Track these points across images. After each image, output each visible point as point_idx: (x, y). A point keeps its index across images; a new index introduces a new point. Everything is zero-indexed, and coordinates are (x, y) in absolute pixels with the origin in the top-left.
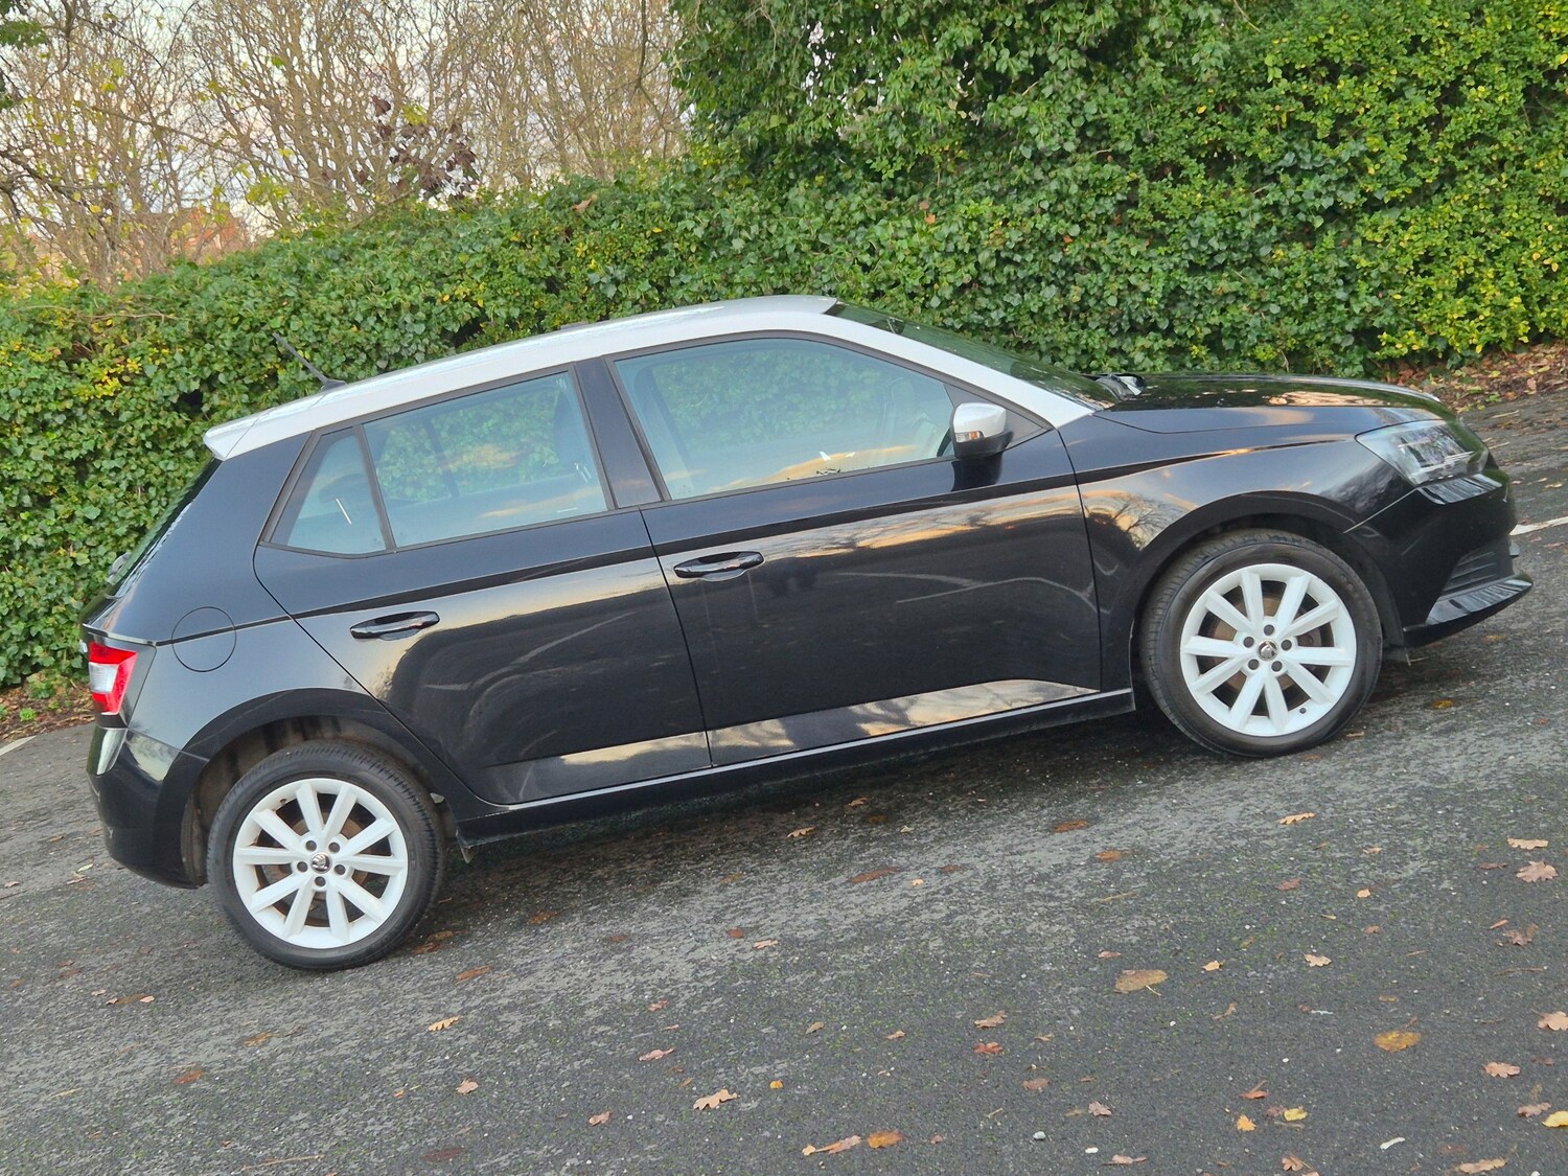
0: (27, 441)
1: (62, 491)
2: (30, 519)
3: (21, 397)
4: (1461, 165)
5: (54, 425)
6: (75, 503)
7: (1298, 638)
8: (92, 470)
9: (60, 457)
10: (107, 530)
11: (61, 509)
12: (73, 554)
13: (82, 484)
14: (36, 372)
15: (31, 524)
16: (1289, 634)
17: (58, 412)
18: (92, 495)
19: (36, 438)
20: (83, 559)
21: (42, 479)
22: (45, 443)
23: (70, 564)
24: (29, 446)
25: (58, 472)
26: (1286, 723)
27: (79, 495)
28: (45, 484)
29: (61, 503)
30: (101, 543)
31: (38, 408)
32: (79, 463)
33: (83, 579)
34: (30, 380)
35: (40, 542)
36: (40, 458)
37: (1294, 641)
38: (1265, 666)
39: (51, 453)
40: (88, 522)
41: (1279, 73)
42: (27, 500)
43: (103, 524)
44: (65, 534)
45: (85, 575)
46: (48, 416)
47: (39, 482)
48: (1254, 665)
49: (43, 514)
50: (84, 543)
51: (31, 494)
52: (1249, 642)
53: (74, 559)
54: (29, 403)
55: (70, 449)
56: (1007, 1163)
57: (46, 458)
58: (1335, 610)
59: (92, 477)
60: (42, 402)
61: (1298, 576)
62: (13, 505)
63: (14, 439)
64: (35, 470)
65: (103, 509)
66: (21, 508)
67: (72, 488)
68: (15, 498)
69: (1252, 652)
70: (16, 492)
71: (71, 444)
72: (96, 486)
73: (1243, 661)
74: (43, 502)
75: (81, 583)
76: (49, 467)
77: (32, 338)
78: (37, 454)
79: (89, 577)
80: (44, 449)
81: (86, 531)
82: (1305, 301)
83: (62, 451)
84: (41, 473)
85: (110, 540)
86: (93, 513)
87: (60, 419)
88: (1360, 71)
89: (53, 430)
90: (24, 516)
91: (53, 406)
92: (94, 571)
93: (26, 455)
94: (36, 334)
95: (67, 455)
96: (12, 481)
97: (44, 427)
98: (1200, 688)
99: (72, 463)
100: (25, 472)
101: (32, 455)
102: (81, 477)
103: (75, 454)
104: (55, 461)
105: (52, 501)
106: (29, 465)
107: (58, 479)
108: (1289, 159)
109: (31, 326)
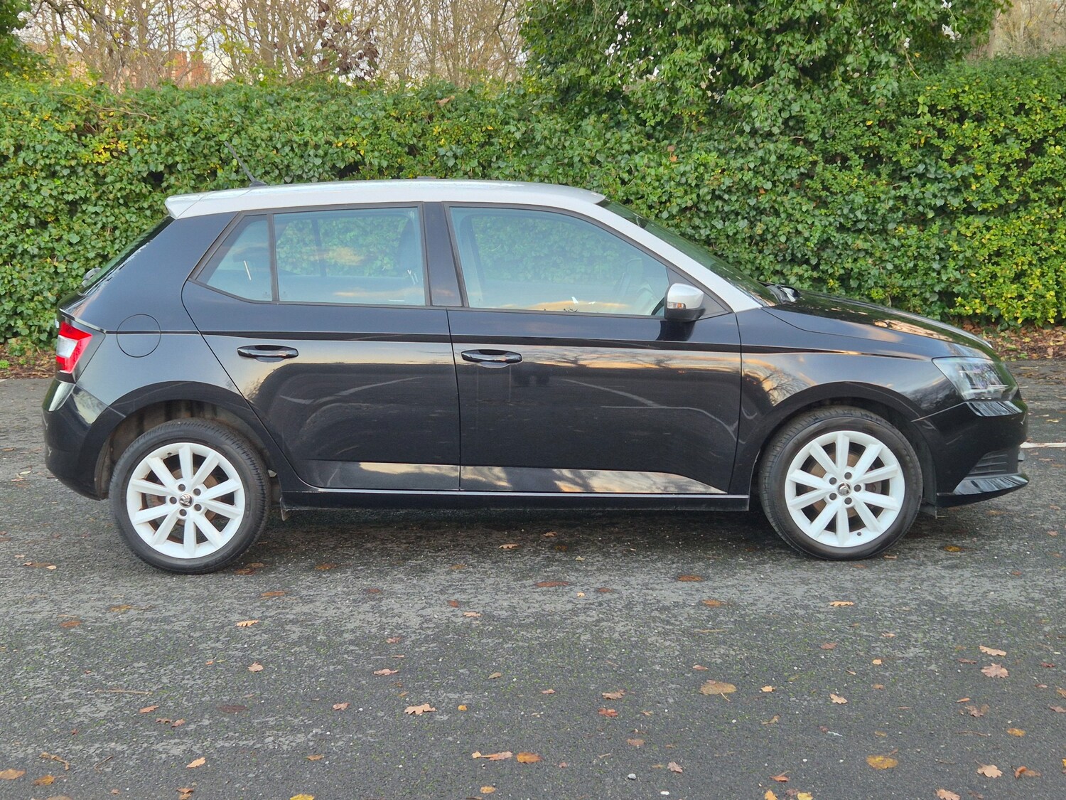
0: (40, 181)
1: (57, 220)
2: (32, 234)
3: (43, 151)
4: (1034, 196)
5: (61, 175)
6: (64, 230)
7: (867, 485)
8: (80, 210)
9: (61, 197)
10: (82, 253)
11: (54, 232)
12: (56, 264)
13: (71, 218)
14: (56, 137)
15: (32, 237)
16: (861, 481)
17: (66, 167)
18: (76, 227)
19: (47, 181)
20: (62, 268)
21: (46, 209)
22: (52, 186)
23: (52, 270)
24: (41, 185)
25: (57, 207)
26: (846, 540)
27: (68, 225)
28: (47, 213)
29: (55, 228)
30: (76, 260)
31: (53, 161)
32: (73, 204)
33: (59, 282)
34: (51, 141)
35: (36, 251)
36: (47, 195)
37: (863, 487)
38: (841, 499)
39: (54, 193)
40: (71, 244)
41: (926, 110)
42: (32, 221)
43: (80, 248)
44: (53, 249)
45: (61, 279)
46: (58, 168)
47: (43, 211)
48: (833, 497)
49: (41, 233)
50: (65, 258)
51: (36, 217)
52: (833, 481)
53: (56, 267)
54: (47, 157)
55: (68, 193)
56: (607, 790)
57: (51, 196)
58: (895, 472)
59: (79, 215)
60: (56, 158)
61: (874, 443)
62: (22, 222)
63: (32, 178)
64: (42, 202)
65: (81, 237)
66: (28, 226)
67: (64, 219)
68: (25, 218)
69: (834, 488)
70: (26, 214)
71: (69, 190)
72: (80, 221)
73: (827, 493)
74: (43, 225)
75: (57, 284)
76: (52, 202)
77: (58, 114)
78: (45, 192)
79: (64, 282)
80: (51, 190)
81: (67, 250)
82: (911, 265)
83: (63, 194)
84: (46, 205)
85: (83, 259)
86: (75, 239)
87: (66, 172)
88: (980, 119)
89: (59, 178)
90: (28, 231)
91: (63, 162)
92: (68, 277)
93: (38, 190)
94: (61, 112)
95: (66, 196)
96: (25, 206)
97: (53, 175)
98: (795, 505)
99: (67, 203)
100: (35, 202)
101: (42, 192)
102: (72, 213)
103: (70, 198)
104: (56, 199)
105: (49, 225)
106: (39, 198)
107: (56, 211)
108: (921, 168)
109: (59, 105)
